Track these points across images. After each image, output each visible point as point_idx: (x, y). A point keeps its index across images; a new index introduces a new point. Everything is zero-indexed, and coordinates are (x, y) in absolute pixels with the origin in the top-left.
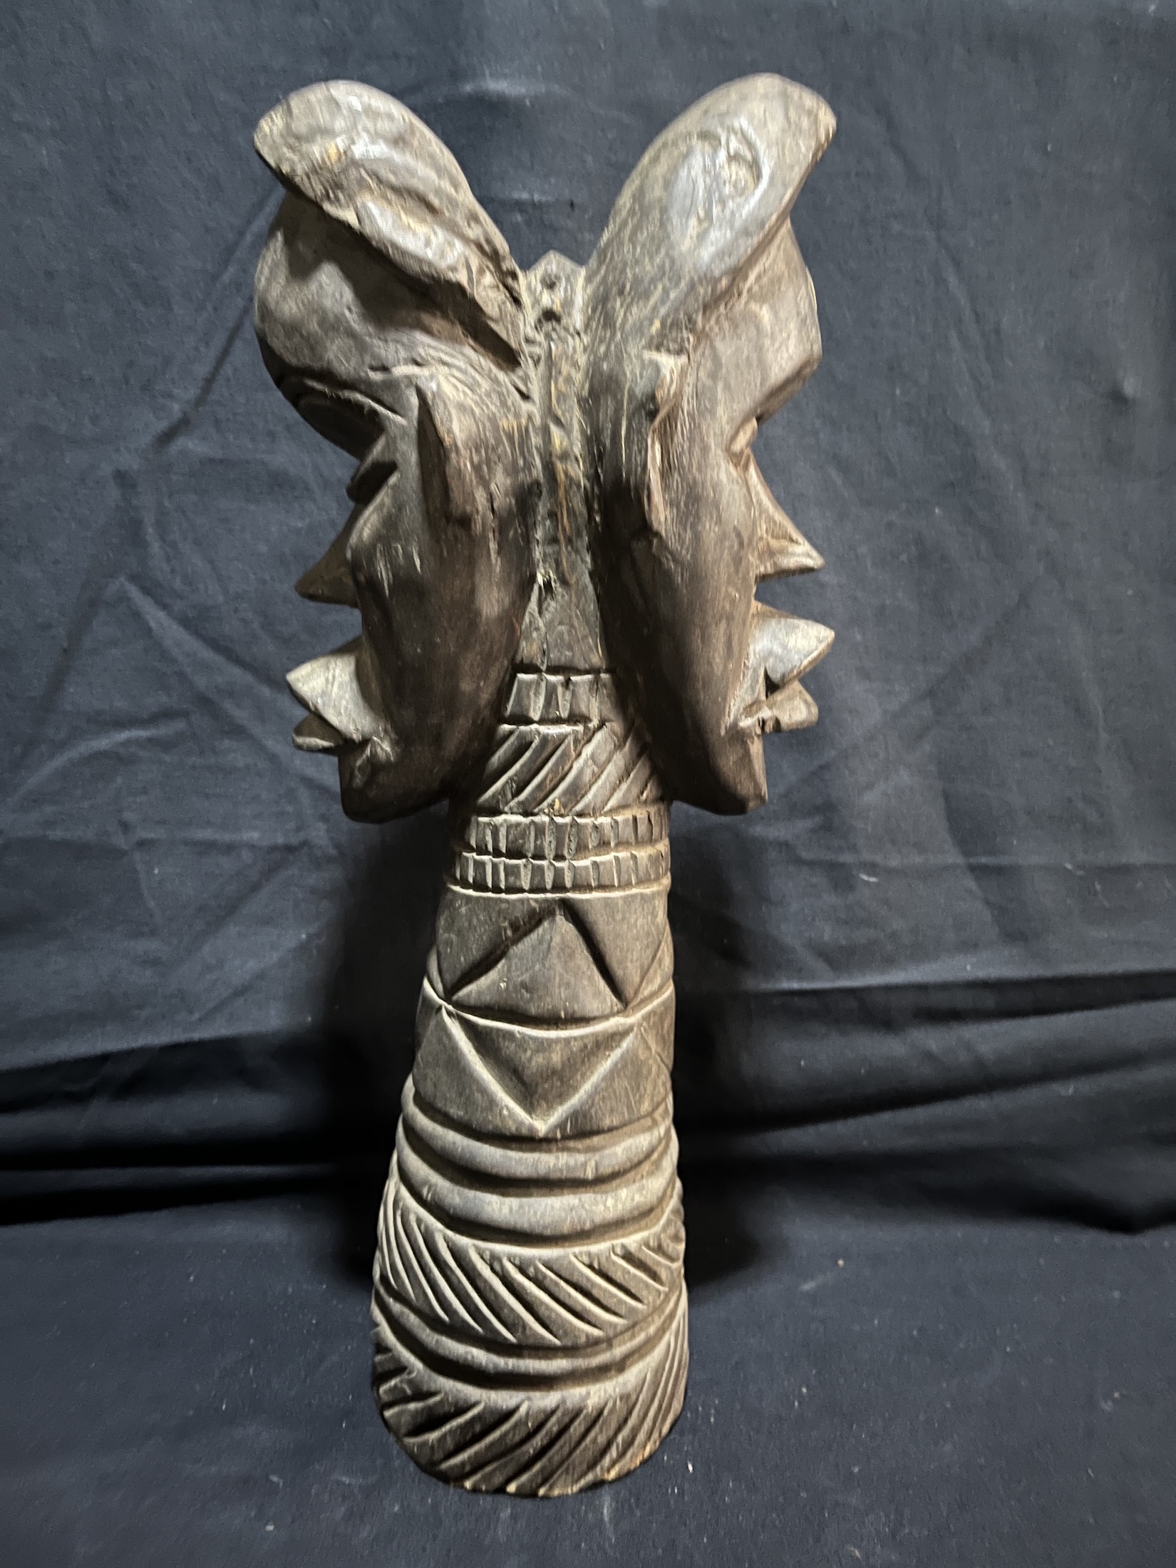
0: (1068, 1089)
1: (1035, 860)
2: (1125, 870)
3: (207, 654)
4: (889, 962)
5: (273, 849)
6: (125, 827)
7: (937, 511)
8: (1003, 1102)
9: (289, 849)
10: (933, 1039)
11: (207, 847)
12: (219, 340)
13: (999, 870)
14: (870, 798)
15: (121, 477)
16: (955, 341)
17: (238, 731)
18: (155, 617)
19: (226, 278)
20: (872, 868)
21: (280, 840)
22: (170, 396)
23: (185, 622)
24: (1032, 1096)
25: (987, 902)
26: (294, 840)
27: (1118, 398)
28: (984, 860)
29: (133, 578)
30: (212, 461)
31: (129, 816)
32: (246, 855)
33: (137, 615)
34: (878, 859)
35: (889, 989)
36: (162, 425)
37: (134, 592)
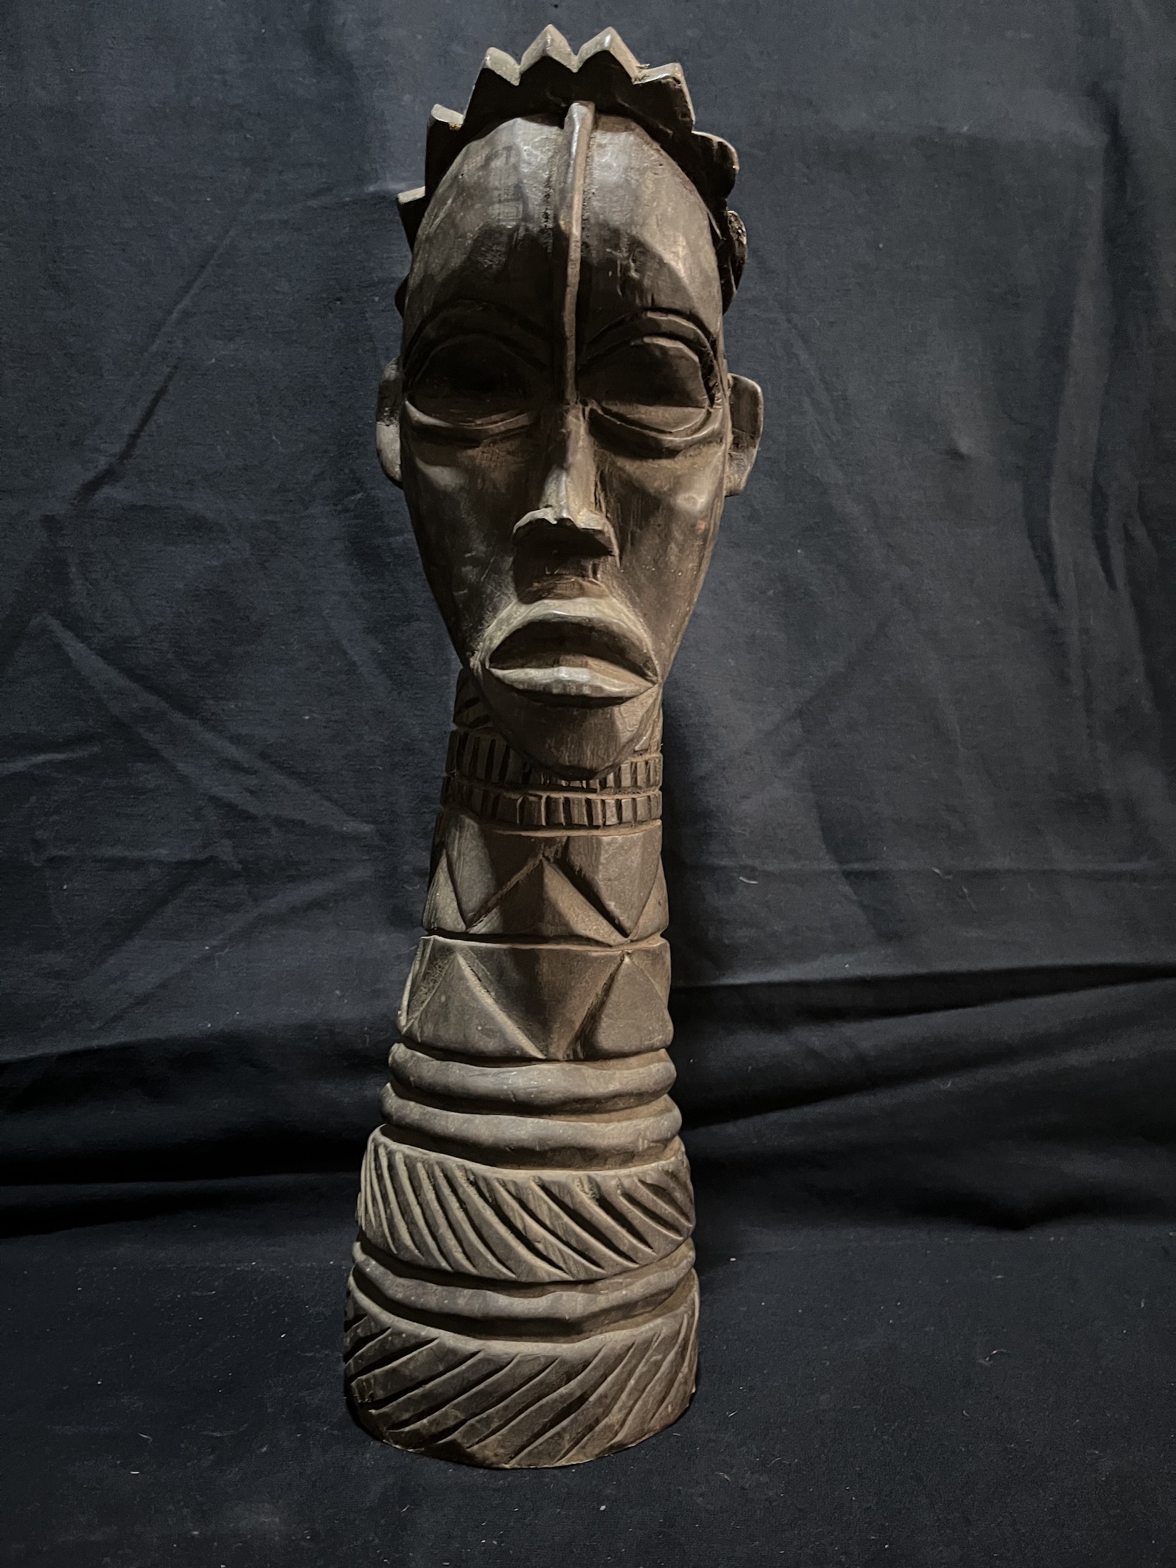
0: (948, 1084)
1: (903, 865)
2: (991, 874)
3: (122, 681)
4: (771, 961)
5: (181, 864)
6: (38, 845)
7: (799, 551)
8: (885, 1099)
9: (195, 864)
10: (816, 1037)
11: (118, 864)
12: (144, 402)
13: (873, 875)
14: (747, 806)
15: (50, 522)
16: (807, 405)
17: (152, 755)
18: (75, 648)
19: (154, 348)
20: (751, 872)
21: (188, 856)
22: (97, 450)
23: (103, 653)
24: (912, 1093)
25: (864, 907)
26: (201, 857)
27: (955, 454)
28: (856, 866)
29: (56, 614)
30: (133, 507)
31: (39, 834)
32: (154, 871)
33: (58, 647)
34: (757, 863)
35: (770, 985)
36: (90, 475)
37: (55, 624)
